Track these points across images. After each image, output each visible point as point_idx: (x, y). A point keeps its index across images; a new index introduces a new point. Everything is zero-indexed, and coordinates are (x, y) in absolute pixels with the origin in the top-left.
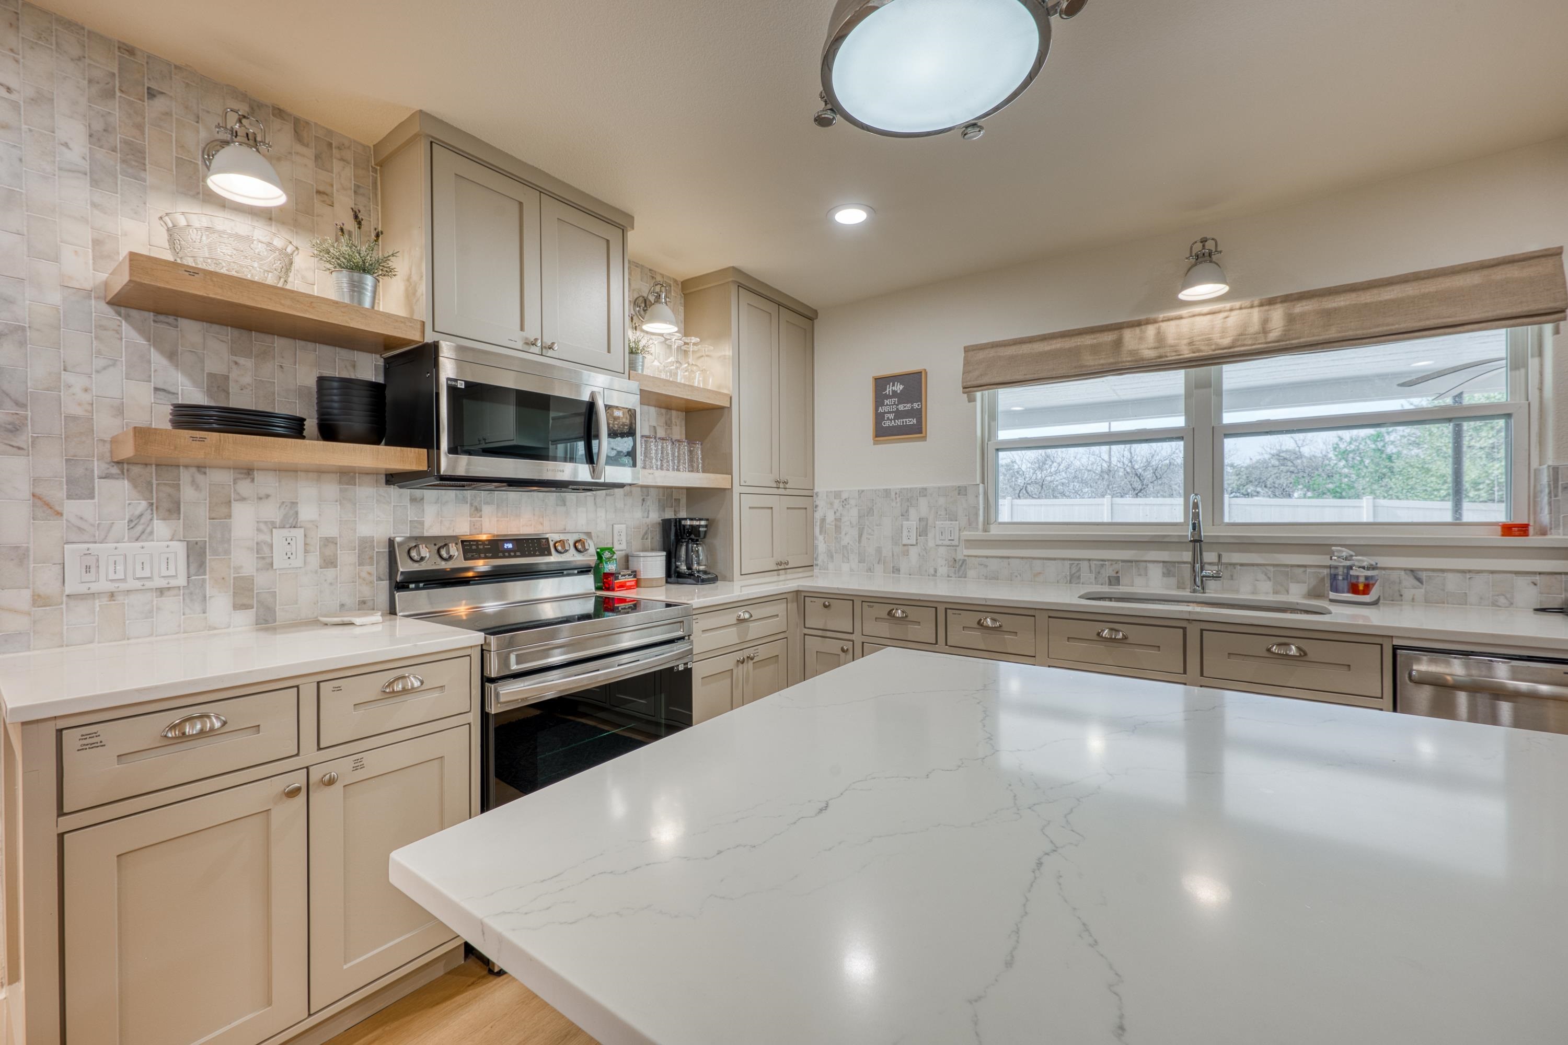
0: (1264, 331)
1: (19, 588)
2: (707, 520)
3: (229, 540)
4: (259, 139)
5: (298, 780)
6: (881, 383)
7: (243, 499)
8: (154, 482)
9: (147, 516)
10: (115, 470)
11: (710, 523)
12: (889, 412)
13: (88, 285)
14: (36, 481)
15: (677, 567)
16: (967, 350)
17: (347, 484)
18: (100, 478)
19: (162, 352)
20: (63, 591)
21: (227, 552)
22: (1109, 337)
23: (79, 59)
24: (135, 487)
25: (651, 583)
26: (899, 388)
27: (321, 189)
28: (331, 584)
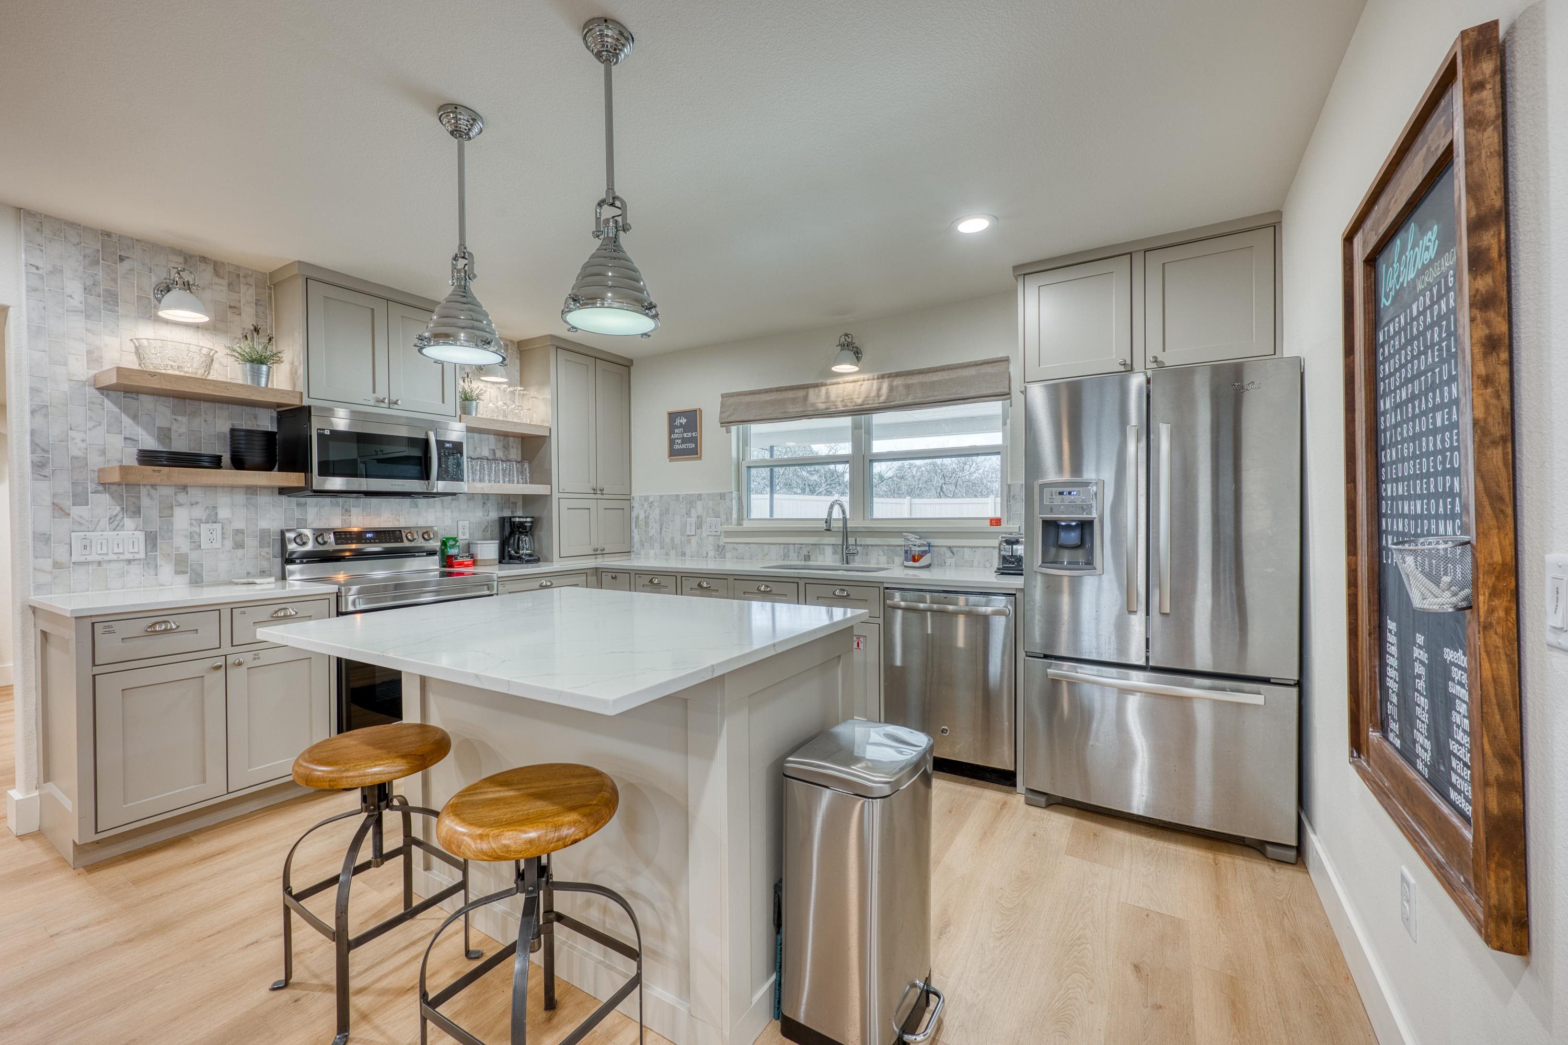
0: (878, 396)
1: (46, 557)
2: (532, 517)
3: (172, 531)
4: (191, 283)
5: (220, 662)
6: (672, 416)
7: (181, 505)
8: (125, 495)
9: (120, 516)
10: (101, 488)
11: (535, 522)
12: (678, 439)
13: (84, 378)
14: (54, 495)
15: (509, 552)
16: (723, 396)
17: (252, 494)
18: (92, 493)
19: (128, 415)
20: (71, 560)
21: (171, 538)
22: (801, 393)
23: (78, 244)
24: (113, 498)
25: (486, 563)
26: (684, 421)
27: (232, 304)
28: (240, 559)
